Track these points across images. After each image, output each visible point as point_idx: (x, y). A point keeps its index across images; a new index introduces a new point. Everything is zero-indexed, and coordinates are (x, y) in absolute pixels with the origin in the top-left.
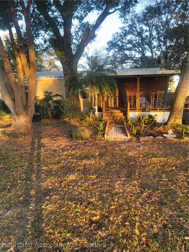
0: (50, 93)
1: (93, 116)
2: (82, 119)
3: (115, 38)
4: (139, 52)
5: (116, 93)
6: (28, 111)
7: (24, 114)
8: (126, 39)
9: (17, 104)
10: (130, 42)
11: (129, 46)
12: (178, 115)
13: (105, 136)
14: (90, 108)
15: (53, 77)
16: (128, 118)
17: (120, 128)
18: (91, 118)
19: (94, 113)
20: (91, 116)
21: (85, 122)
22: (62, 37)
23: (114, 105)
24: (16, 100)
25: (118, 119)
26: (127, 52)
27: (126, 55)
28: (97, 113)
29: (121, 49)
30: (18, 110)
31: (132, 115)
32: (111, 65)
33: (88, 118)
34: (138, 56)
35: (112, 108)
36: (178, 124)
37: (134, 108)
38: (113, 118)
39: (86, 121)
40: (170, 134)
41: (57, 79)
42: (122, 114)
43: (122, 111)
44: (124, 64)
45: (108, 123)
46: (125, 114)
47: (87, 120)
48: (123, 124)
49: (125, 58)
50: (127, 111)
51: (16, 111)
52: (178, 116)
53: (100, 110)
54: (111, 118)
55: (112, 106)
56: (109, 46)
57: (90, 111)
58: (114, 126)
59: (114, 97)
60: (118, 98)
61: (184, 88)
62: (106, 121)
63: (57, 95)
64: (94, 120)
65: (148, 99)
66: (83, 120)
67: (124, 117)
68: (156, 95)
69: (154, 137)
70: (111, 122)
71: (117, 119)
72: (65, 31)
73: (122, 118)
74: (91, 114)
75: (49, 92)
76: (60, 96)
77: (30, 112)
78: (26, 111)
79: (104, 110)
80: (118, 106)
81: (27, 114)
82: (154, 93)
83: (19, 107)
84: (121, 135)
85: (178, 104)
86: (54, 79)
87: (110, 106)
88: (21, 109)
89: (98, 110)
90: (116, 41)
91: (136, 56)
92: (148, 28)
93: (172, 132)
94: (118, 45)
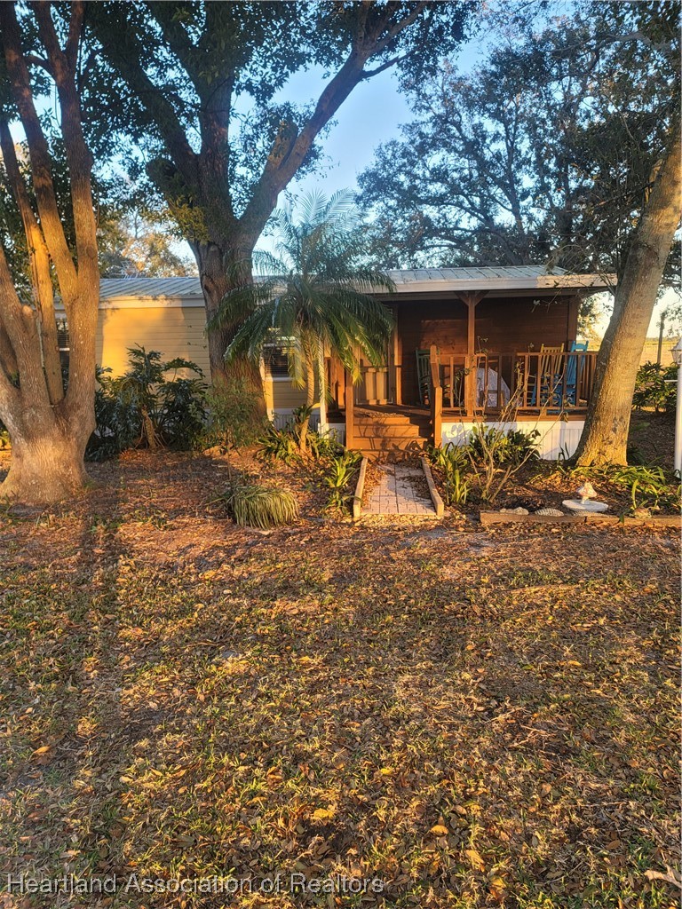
0: (154, 355)
1: (311, 437)
2: (269, 450)
3: (386, 162)
4: (472, 211)
5: (393, 356)
6: (69, 423)
7: (56, 432)
8: (425, 165)
9: (27, 395)
10: (439, 175)
11: (437, 188)
12: (615, 430)
13: (357, 509)
14: (301, 411)
15: (163, 296)
16: (437, 443)
17: (411, 479)
18: (303, 445)
19: (313, 428)
20: (303, 438)
21: (283, 459)
22: (197, 155)
23: (387, 397)
24: (23, 381)
25: (402, 447)
26: (430, 211)
27: (427, 221)
28: (324, 426)
29: (409, 198)
30: (33, 418)
31: (449, 431)
32: (374, 257)
33: (292, 444)
34: (469, 223)
35: (378, 408)
36: (614, 463)
37: (456, 409)
38: (384, 444)
39: (287, 455)
40: (585, 498)
41: (178, 304)
42: (415, 430)
43: (415, 420)
44: (419, 252)
45: (365, 463)
46: (428, 429)
47: (290, 451)
48: (421, 467)
49: (423, 232)
50: (433, 417)
51: (23, 423)
52: (612, 435)
53: (336, 415)
54: (378, 442)
55: (378, 401)
56: (364, 189)
57: (299, 421)
58: (389, 472)
59: (385, 370)
60: (398, 371)
61: (630, 335)
62: (358, 456)
63: (178, 363)
64: (314, 454)
65: (508, 376)
66: (276, 452)
67: (421, 442)
68: (534, 361)
69: (532, 511)
70: (377, 461)
71: (396, 448)
72: (205, 135)
73: (414, 445)
74: (305, 430)
75: (147, 353)
76: (190, 365)
77: (76, 427)
78: (63, 422)
79: (349, 416)
80: (399, 401)
81: (65, 434)
82: (527, 355)
83: (36, 407)
84: (412, 504)
85: (611, 392)
86: (166, 304)
87: (373, 403)
88: (42, 417)
89: (328, 415)
90: (391, 172)
91: (463, 225)
92: (501, 128)
93: (592, 493)
94: (399, 185)
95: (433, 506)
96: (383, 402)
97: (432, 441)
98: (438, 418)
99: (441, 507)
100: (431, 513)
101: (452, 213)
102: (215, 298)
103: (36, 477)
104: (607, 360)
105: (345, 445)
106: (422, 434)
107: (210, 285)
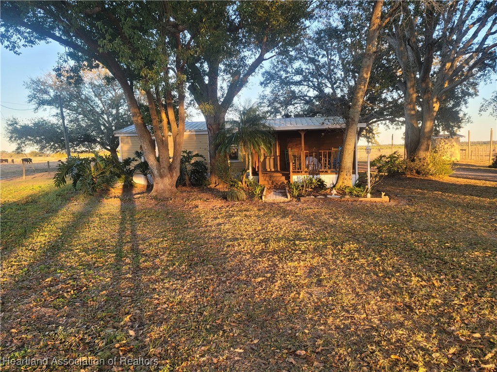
0: (190, 152)
1: (247, 180)
2: (231, 185)
3: (275, 66)
4: (314, 87)
5: (276, 152)
6: (173, 173)
7: (169, 176)
8: (292, 67)
9: (162, 164)
10: (299, 72)
11: (298, 78)
12: (347, 175)
13: (263, 197)
14: (243, 171)
15: (188, 131)
16: (291, 182)
17: (281, 192)
18: (244, 183)
19: (247, 177)
20: (244, 181)
21: (237, 188)
22: (207, 84)
23: (274, 168)
24: (161, 160)
25: (279, 184)
26: (293, 88)
27: (293, 92)
28: (251, 177)
29: (286, 82)
30: (163, 171)
31: (295, 178)
32: (270, 108)
33: (240, 183)
35: (271, 171)
36: (347, 186)
37: (298, 171)
38: (272, 183)
39: (238, 186)
40: (333, 194)
41: (194, 133)
42: (284, 178)
43: (283, 175)
44: (290, 106)
45: (266, 188)
46: (288, 178)
47: (239, 185)
48: (285, 190)
49: (292, 97)
50: (289, 174)
51: (160, 172)
52: (346, 177)
53: (255, 173)
54: (270, 182)
55: (271, 170)
56: (264, 78)
57: (243, 174)
58: (274, 191)
59: (273, 157)
60: (278, 158)
62: (263, 186)
63: (197, 155)
64: (248, 186)
67: (286, 182)
69: (315, 197)
70: (270, 188)
71: (277, 184)
73: (283, 183)
74: (244, 178)
75: (188, 152)
76: (201, 156)
77: (174, 175)
78: (171, 173)
79: (260, 173)
80: (279, 170)
81: (172, 176)
82: (327, 151)
83: (165, 168)
84: (280, 197)
85: (345, 163)
86: (189, 133)
87: (269, 170)
88: (166, 171)
89: (252, 173)
90: (277, 70)
91: (309, 94)
92: (325, 53)
93: (335, 193)
94: (280, 77)
95: (287, 197)
96: (273, 170)
97: (289, 182)
98: (291, 173)
99: (289, 197)
100: (286, 199)
101: (304, 89)
102: (212, 132)
103: (163, 190)
104: (343, 153)
105: (258, 182)
106: (286, 179)
107: (211, 128)
